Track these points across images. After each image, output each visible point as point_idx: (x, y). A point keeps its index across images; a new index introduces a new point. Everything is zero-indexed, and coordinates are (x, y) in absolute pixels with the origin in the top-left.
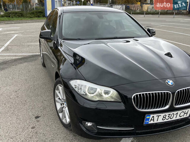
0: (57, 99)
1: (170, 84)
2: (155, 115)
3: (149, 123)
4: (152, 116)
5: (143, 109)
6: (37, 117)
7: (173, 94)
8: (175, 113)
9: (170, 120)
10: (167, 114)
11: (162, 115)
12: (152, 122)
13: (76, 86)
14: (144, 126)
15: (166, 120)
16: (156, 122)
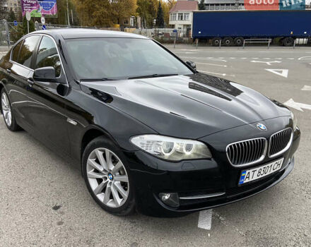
0: (90, 172)
1: (262, 128)
2: (251, 171)
3: (245, 182)
4: (247, 172)
5: (237, 164)
6: (56, 208)
7: (268, 139)
8: (269, 165)
9: (264, 175)
10: (262, 167)
11: (258, 169)
12: (247, 181)
13: (144, 144)
14: (239, 188)
15: (261, 176)
16: (251, 180)
